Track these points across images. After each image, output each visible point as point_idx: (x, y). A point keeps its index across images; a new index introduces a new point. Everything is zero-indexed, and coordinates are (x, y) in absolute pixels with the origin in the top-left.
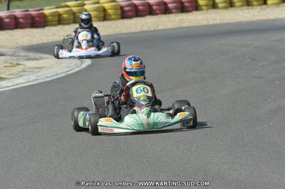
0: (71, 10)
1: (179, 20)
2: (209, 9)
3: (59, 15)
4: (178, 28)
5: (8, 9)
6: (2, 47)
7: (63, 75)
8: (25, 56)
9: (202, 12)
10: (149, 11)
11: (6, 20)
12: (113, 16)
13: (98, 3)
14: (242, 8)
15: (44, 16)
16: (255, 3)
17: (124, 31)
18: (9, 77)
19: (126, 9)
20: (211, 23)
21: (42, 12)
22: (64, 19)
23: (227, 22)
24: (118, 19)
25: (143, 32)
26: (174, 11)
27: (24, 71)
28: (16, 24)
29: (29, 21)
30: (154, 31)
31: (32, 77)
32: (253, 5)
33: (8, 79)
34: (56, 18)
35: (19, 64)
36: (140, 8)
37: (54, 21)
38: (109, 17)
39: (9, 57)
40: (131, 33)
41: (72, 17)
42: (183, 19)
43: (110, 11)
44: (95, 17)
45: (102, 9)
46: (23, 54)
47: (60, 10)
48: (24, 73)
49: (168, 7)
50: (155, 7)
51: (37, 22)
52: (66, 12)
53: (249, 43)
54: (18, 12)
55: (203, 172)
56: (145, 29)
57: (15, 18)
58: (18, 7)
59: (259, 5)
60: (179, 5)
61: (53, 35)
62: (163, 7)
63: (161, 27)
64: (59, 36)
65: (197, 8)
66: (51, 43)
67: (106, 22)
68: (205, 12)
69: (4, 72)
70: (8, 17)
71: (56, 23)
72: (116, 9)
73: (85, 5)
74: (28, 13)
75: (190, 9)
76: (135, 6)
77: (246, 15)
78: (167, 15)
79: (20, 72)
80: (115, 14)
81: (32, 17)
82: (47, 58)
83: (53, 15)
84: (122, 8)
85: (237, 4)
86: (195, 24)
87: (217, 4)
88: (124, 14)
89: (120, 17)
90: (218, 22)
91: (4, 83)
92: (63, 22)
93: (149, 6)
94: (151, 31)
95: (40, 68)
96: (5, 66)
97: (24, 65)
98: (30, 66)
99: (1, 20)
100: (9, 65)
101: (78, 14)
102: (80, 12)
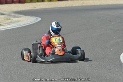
1: (82, 3)
4: (82, 6)
6: (5, 11)
7: (27, 25)
8: (13, 16)
17: (58, 6)
18: (4, 24)
24: (56, 1)
27: (11, 22)
28: (12, 1)
30: (71, 7)
31: (14, 25)
33: (4, 25)
35: (10, 19)
39: (7, 16)
46: (13, 15)
51: (21, 1)
56: (67, 6)
61: (28, 7)
63: (74, 5)
64: (30, 7)
67: (51, 2)
69: (2, 22)
71: (29, 2)
79: (9, 22)
82: (22, 17)
91: (1, 27)
95: (19, 21)
96: (4, 20)
97: (12, 19)
98: (14, 20)
100: (6, 19)
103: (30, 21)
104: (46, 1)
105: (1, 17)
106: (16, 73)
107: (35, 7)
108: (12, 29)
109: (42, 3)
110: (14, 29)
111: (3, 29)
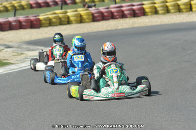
0: (58, 16)
1: (132, 23)
2: (153, 14)
3: (50, 20)
4: (132, 28)
5: (15, 16)
6: (11, 42)
8: (27, 48)
9: (147, 17)
10: (112, 16)
11: (14, 23)
12: (87, 20)
13: (76, 11)
14: (175, 14)
15: (39, 20)
16: (184, 10)
17: (95, 30)
18: (16, 62)
19: (96, 15)
20: (154, 24)
21: (38, 17)
22: (53, 22)
23: (165, 23)
24: (90, 22)
25: (108, 31)
26: (128, 16)
27: (26, 58)
28: (20, 26)
29: (29, 24)
30: (115, 30)
32: (183, 12)
33: (15, 64)
34: (48, 22)
35: (22, 54)
36: (105, 14)
37: (47, 24)
38: (84, 21)
39: (16, 49)
40: (99, 32)
41: (58, 21)
42: (135, 22)
43: (85, 17)
44: (74, 21)
45: (79, 15)
46: (25, 46)
47: (51, 16)
48: (26, 60)
49: (124, 14)
50: (115, 14)
51: (34, 24)
52: (55, 18)
53: (180, 37)
54: (21, 18)
55: (150, 127)
56: (109, 28)
57: (19, 22)
58: (21, 14)
59: (187, 12)
60: (132, 12)
61: (46, 33)
62: (121, 14)
63: (120, 27)
64: (50, 34)
65: (143, 13)
66: (45, 39)
67: (82, 24)
68: (150, 17)
70: (15, 21)
72: (88, 15)
73: (67, 12)
74: (28, 18)
75: (139, 15)
76: (102, 13)
77: (178, 19)
78: (124, 19)
79: (24, 59)
80: (88, 19)
81: (31, 21)
83: (45, 19)
84: (93, 14)
85: (172, 11)
86: (143, 25)
87: (158, 11)
88: (94, 19)
89: (91, 20)
90: (159, 23)
91: (12, 67)
92: (53, 24)
93: (112, 13)
94: (113, 30)
96: (13, 55)
97: (26, 54)
98: (30, 55)
99: (10, 23)
100: (16, 54)
101: (63, 19)
102: (64, 18)
104: (74, 22)
105: (6, 51)
109: (68, 26)
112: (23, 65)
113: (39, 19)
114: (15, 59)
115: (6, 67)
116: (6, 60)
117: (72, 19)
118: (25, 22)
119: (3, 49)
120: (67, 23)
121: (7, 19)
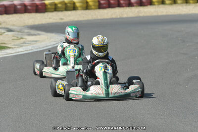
0: (64, 2)
1: (138, 12)
2: (159, 4)
3: (55, 5)
4: (137, 17)
6: (14, 25)
8: (28, 32)
9: (154, 6)
10: (118, 4)
11: (19, 7)
12: (93, 7)
14: (182, 5)
15: (45, 5)
16: (191, 2)
17: (99, 17)
18: (13, 46)
19: (102, 2)
20: (159, 14)
22: (59, 8)
23: (171, 14)
24: (96, 9)
25: (113, 19)
26: (135, 5)
27: (24, 43)
28: (25, 9)
29: (34, 8)
30: (120, 18)
31: (29, 47)
32: (190, 3)
33: (12, 48)
34: (53, 7)
35: (22, 38)
36: (112, 2)
38: (90, 8)
39: (16, 33)
40: (104, 19)
41: (64, 6)
42: (140, 11)
43: (91, 4)
44: (81, 7)
45: (85, 2)
46: (26, 31)
47: (56, 1)
49: (131, 2)
50: (122, 2)
51: (40, 9)
52: (61, 3)
54: (27, 2)
56: (114, 16)
57: (25, 6)
59: (194, 3)
60: (139, 1)
61: (50, 18)
62: (127, 2)
63: (125, 16)
64: (54, 19)
65: (151, 3)
66: (48, 24)
67: (87, 11)
68: (156, 6)
69: (10, 44)
70: (20, 5)
71: (53, 10)
72: (95, 2)
74: (34, 2)
75: (146, 4)
76: (108, 1)
78: (130, 8)
79: (21, 44)
80: (94, 5)
81: (37, 6)
82: (43, 34)
83: (51, 4)
84: (99, 1)
85: (179, 2)
86: (148, 14)
87: (165, 1)
88: (100, 6)
89: (97, 7)
90: (164, 14)
91: (9, 51)
92: (58, 10)
93: (118, 1)
94: (118, 18)
95: (36, 41)
96: (13, 39)
97: (26, 39)
98: (29, 40)
99: (15, 6)
100: (16, 38)
101: (69, 5)
102: (70, 3)
103: (55, 42)
104: (79, 8)
105: (7, 35)
106: (35, 125)
107: (62, 19)
108: (26, 54)
109: (73, 12)
110: (29, 53)
111: (11, 53)
112: (20, 49)
113: (44, 3)
114: (13, 44)
115: (3, 51)
116: (4, 43)
117: (78, 5)
118: (30, 6)
119: (4, 33)
120: (72, 8)
121: (12, 1)
